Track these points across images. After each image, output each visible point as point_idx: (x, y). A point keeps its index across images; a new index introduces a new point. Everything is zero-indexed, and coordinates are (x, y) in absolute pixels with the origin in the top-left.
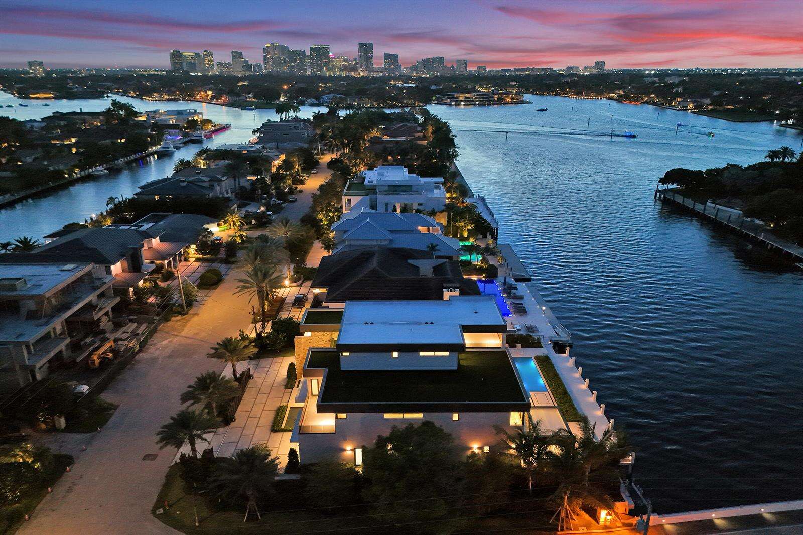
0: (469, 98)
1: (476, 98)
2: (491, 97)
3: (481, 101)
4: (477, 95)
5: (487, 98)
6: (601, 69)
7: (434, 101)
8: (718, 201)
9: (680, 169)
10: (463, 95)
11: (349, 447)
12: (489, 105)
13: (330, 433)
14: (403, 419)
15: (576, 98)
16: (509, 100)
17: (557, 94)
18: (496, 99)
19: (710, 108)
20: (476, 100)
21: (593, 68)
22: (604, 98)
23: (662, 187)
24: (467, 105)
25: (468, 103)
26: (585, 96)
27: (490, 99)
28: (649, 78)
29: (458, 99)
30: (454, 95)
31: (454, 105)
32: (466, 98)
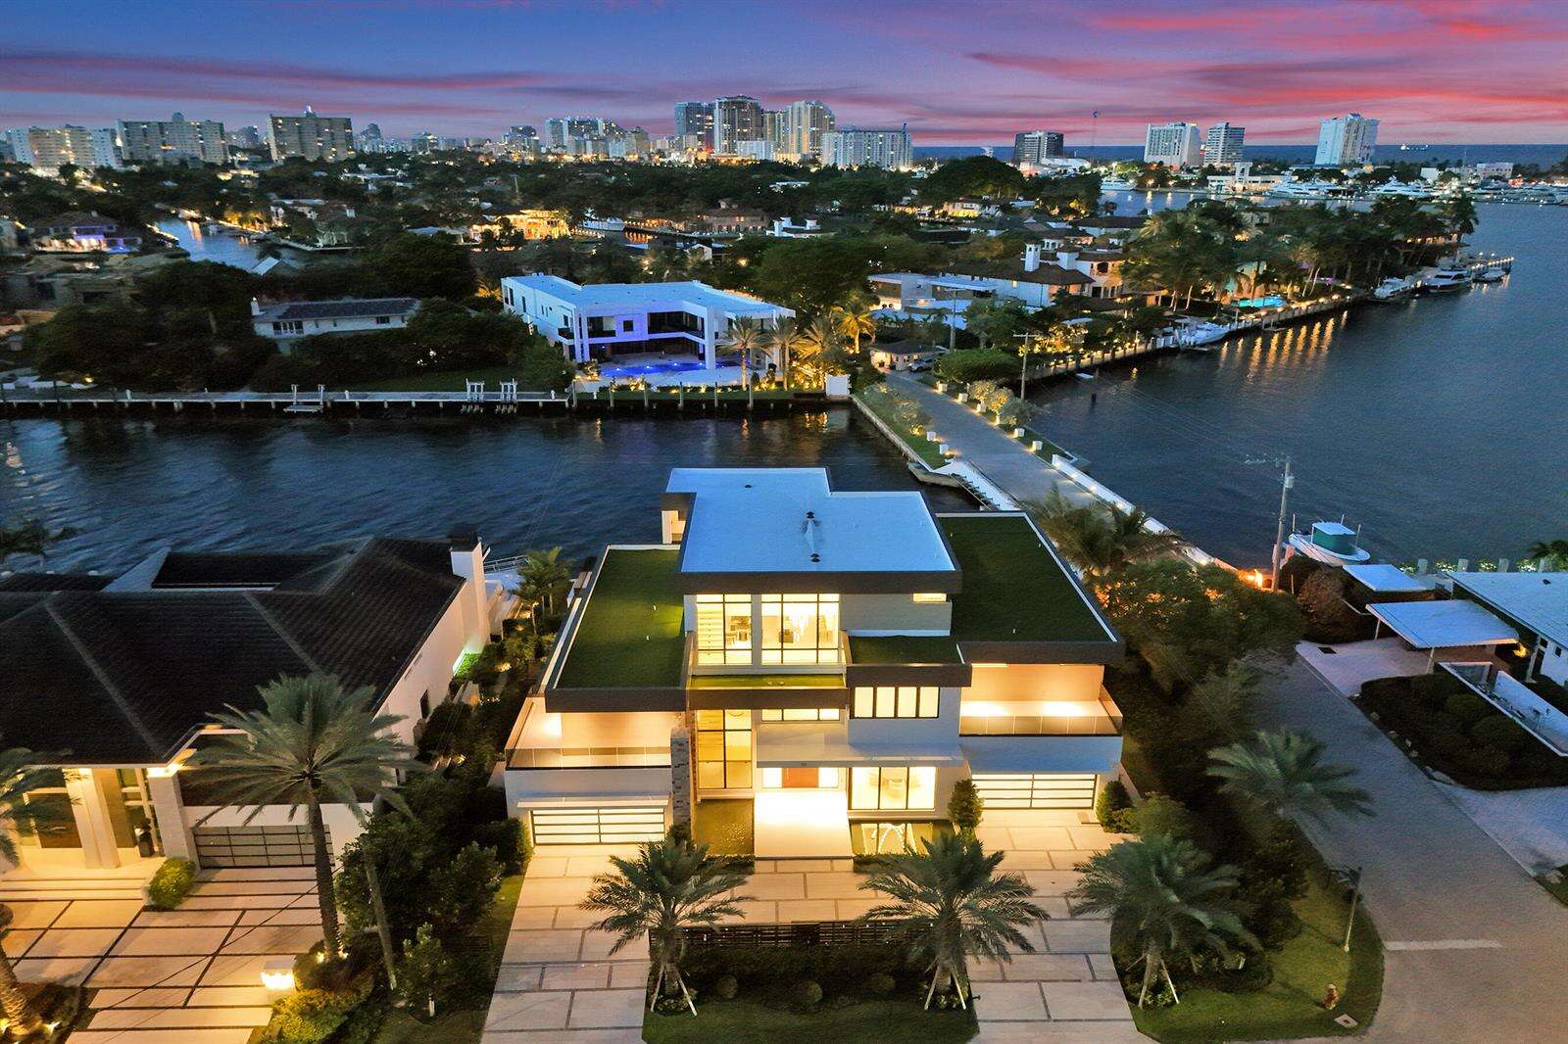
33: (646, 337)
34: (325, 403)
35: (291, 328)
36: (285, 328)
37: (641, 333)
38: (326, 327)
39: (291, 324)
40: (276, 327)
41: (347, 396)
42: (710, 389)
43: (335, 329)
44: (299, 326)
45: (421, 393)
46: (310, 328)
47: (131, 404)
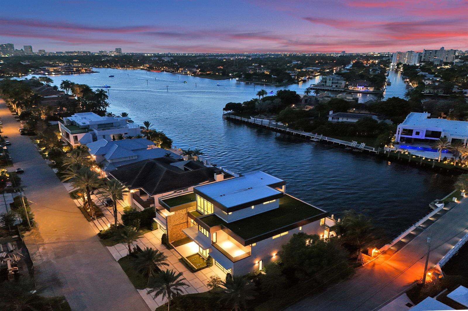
0: (57, 70)
1: (61, 70)
2: (71, 69)
3: (66, 72)
4: (62, 68)
5: (69, 70)
6: (119, 53)
7: (31, 72)
8: (255, 117)
9: (231, 103)
10: (52, 68)
11: (257, 262)
12: (72, 74)
13: (246, 257)
14: (281, 237)
15: (122, 69)
16: (84, 71)
17: (108, 67)
18: (75, 70)
19: (200, 73)
20: (62, 71)
21: (115, 52)
22: (138, 69)
23: (226, 112)
24: (57, 74)
25: (57, 73)
26: (126, 68)
27: (71, 70)
28: (153, 58)
29: (49, 70)
30: (45, 68)
31: (47, 74)
32: (55, 70)
33: (424, 138)
34: (321, 139)
35: (336, 119)
36: (335, 119)
37: (422, 136)
38: (345, 120)
39: (336, 118)
40: (333, 118)
41: (326, 139)
42: (426, 159)
43: (347, 121)
44: (338, 119)
45: (343, 141)
46: (340, 120)
47: (288, 131)
